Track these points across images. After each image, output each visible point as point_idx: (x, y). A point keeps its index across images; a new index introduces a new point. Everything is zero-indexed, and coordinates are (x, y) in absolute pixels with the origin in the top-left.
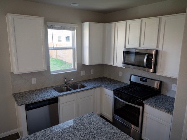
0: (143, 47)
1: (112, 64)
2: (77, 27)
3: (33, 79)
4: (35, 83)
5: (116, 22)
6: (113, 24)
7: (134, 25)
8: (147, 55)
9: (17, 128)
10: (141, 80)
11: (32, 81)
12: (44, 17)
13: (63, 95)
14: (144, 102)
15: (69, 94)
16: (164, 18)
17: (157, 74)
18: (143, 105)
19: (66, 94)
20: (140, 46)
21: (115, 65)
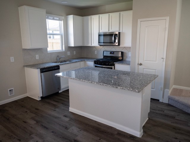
0: (111, 31)
1: (90, 45)
2: (64, 18)
3: (36, 56)
4: (38, 58)
5: (92, 16)
6: (89, 17)
7: (104, 17)
8: (114, 35)
9: (26, 93)
10: (111, 53)
11: (36, 57)
12: (46, 10)
13: (62, 64)
14: (114, 63)
15: (66, 64)
16: (122, 13)
17: (120, 46)
18: (114, 65)
19: (64, 64)
20: (109, 31)
21: (93, 45)
